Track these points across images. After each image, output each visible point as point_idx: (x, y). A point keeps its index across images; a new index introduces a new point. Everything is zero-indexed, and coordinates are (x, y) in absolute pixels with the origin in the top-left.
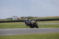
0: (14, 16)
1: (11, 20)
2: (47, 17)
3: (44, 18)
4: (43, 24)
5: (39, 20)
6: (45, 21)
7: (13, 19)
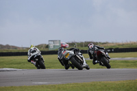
0: (53, 41)
1: (46, 50)
2: (129, 42)
3: (123, 45)
4: (120, 59)
5: (111, 49)
6: (125, 52)
7: (52, 48)
